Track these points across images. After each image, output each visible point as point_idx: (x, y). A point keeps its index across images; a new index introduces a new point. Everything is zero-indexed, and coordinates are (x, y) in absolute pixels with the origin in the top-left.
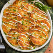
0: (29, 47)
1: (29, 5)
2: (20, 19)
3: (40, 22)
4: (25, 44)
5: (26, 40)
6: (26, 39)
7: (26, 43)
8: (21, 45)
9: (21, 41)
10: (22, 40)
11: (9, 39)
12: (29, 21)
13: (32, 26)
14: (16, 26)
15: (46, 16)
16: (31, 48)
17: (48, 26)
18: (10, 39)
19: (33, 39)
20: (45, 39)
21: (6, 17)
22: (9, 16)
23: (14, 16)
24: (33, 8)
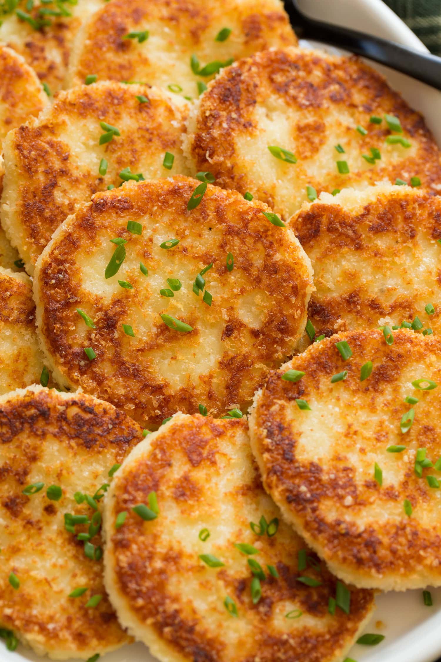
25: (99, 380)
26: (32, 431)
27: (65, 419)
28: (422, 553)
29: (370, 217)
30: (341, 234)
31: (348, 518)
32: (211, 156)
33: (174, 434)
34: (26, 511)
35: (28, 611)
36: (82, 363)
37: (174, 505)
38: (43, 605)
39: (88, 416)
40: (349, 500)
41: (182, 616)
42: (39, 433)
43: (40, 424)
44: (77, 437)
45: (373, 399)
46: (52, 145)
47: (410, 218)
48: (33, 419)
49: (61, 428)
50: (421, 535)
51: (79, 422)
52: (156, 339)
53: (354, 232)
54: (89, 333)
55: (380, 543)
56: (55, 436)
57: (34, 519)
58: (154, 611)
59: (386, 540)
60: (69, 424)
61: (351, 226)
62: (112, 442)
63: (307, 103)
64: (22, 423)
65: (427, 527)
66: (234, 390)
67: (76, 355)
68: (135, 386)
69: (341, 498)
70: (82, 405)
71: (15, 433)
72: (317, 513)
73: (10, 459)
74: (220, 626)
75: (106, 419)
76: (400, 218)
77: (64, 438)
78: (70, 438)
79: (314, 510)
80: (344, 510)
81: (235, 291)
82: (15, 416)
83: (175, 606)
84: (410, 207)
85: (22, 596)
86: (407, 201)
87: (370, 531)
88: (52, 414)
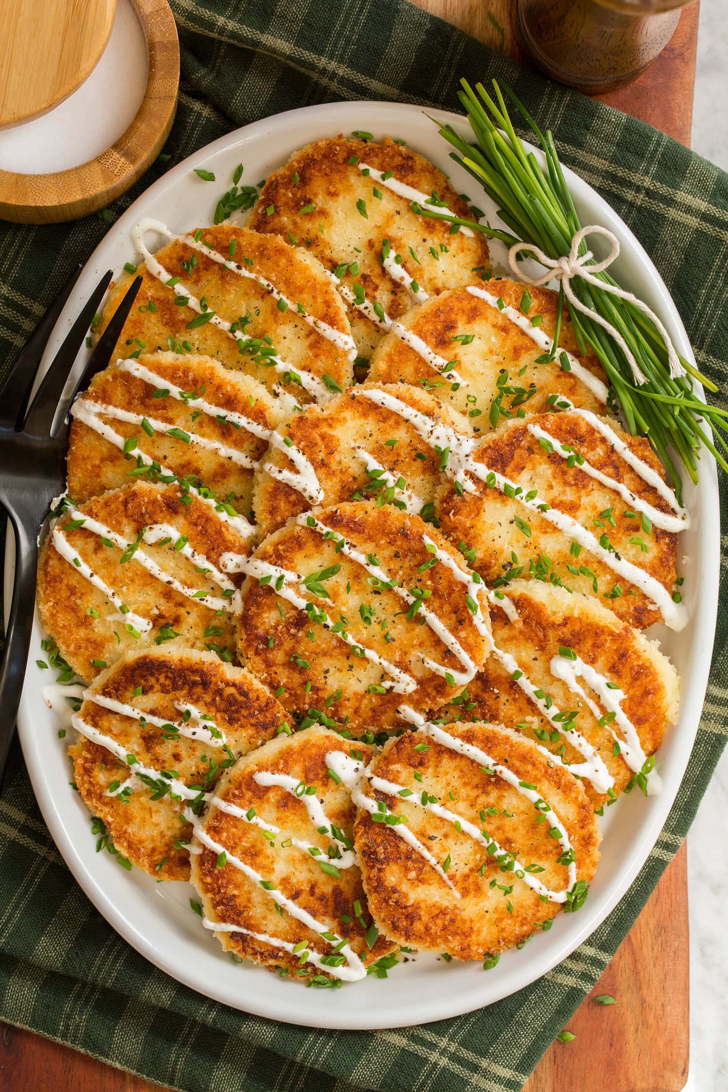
0: (314, 957)
1: (475, 312)
2: (296, 543)
3: (553, 644)
4: (281, 910)
5: (307, 858)
6: (305, 845)
7: (295, 896)
8: (223, 919)
9: (235, 860)
10: (252, 855)
11: (88, 771)
12: (403, 592)
13: (433, 665)
14: (216, 603)
15: (660, 534)
16: (338, 971)
17: (638, 721)
18: (101, 777)
19: (392, 876)
20: (540, 899)
21: (115, 423)
22: (156, 425)
23: (226, 450)
24: (527, 359)
25: (268, 664)
26: (189, 693)
27: (221, 695)
28: (450, 938)
29: (565, 630)
30: (533, 631)
31: (405, 887)
32: (454, 515)
33: (303, 749)
34: (158, 749)
35: (125, 826)
36: (261, 646)
37: (274, 810)
38: (139, 828)
39: (241, 698)
40: (413, 874)
41: (238, 901)
42: (195, 697)
43: (198, 690)
44: (225, 711)
45: (478, 796)
46: (323, 437)
47: (598, 647)
48: (194, 684)
49: (214, 700)
50: (458, 923)
51: (231, 701)
52: (332, 650)
53: (545, 636)
54: (277, 624)
55: (420, 919)
56: (206, 704)
57: (161, 758)
58: (216, 891)
59: (425, 918)
60: (222, 699)
61: (544, 629)
62: (252, 725)
63: (573, 482)
64: (184, 684)
65: (466, 918)
66: (378, 716)
67: (258, 637)
68: (297, 679)
69: (407, 870)
70: (240, 688)
71: (175, 688)
72: (382, 874)
73: (162, 706)
74: (264, 918)
75: (256, 704)
76: (589, 643)
77: (213, 709)
78: (218, 711)
79: (380, 870)
80: (405, 881)
81: (415, 642)
82: (180, 676)
83: (236, 892)
84: (603, 637)
85: (126, 813)
86: (603, 631)
87: (417, 906)
88: (212, 686)
